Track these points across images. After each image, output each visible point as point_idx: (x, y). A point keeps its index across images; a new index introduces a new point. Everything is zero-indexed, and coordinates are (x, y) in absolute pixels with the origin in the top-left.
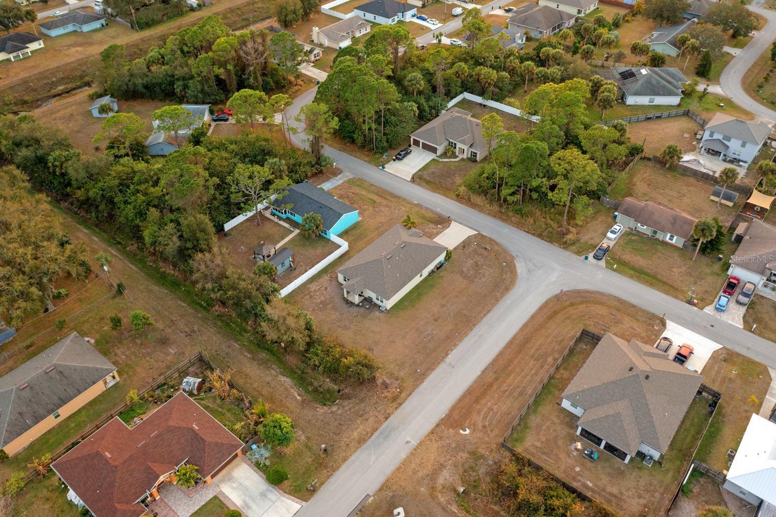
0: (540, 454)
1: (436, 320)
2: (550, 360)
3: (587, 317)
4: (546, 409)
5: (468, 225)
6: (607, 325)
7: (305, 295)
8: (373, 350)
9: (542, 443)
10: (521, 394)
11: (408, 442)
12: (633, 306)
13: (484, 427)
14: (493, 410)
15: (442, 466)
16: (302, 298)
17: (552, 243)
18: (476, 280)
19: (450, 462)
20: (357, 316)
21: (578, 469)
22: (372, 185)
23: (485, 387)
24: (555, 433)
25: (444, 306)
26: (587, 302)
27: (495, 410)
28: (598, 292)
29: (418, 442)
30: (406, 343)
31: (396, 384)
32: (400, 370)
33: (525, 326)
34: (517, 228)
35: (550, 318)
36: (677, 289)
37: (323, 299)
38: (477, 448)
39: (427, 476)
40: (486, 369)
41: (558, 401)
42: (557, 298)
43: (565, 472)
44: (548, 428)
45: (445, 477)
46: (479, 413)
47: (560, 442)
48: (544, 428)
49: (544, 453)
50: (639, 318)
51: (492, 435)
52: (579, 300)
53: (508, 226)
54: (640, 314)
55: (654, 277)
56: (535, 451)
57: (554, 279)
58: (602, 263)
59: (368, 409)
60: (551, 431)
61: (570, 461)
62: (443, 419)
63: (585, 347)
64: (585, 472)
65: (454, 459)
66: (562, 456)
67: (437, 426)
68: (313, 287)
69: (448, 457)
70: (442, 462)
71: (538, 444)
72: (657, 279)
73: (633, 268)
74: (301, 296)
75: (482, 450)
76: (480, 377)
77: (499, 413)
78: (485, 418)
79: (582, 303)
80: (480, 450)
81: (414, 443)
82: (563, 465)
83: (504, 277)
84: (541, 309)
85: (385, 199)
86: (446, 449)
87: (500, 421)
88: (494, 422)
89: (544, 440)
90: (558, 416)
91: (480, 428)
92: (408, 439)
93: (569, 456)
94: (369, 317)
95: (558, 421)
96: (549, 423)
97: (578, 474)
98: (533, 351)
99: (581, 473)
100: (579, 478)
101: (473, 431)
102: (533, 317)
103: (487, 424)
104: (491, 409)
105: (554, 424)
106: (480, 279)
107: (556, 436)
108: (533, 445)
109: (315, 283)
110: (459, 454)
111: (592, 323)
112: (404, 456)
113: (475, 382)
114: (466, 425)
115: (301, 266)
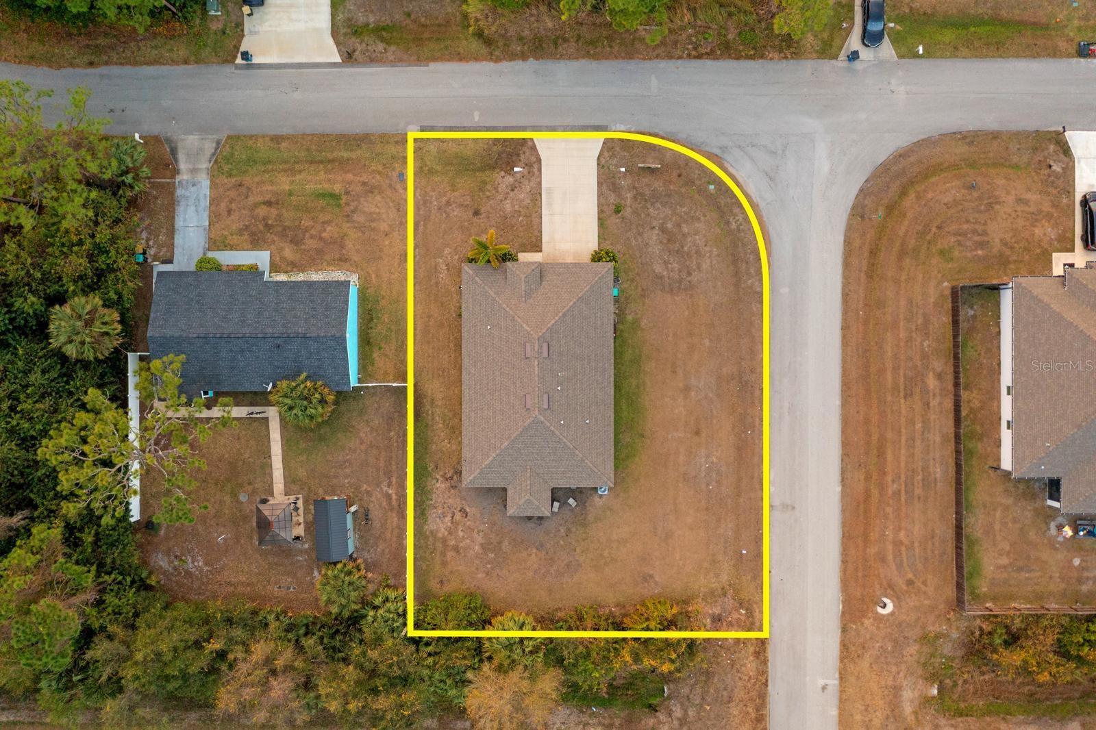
0: (1014, 575)
1: (698, 433)
2: (932, 382)
3: (934, 229)
4: (981, 491)
5: (569, 121)
6: (979, 228)
7: (443, 554)
8: (651, 576)
9: (1008, 553)
10: (926, 484)
11: (824, 688)
12: (995, 136)
13: (910, 583)
14: (901, 543)
15: (897, 689)
16: (444, 564)
17: (762, 57)
18: (695, 277)
19: (902, 674)
20: (568, 530)
21: (1077, 562)
22: (277, 139)
23: (862, 506)
24: (1018, 526)
25: (687, 389)
26: (912, 183)
27: (906, 541)
28: (920, 144)
29: (837, 675)
30: (689, 520)
31: (729, 602)
32: (717, 576)
33: (845, 328)
34: (670, 57)
35: (872, 272)
36: (1046, 27)
37: (479, 539)
38: (923, 628)
39: (887, 718)
40: (843, 472)
41: (990, 463)
42: (858, 212)
43: (1063, 579)
44: (1004, 524)
45: (909, 697)
46: (883, 560)
47: (1032, 535)
48: (997, 527)
49: (1020, 569)
50: (1015, 159)
51: (930, 590)
52: (895, 188)
53: (648, 64)
54: (1013, 147)
55: (996, 20)
56: (1005, 575)
57: (826, 168)
58: (887, 49)
59: (729, 680)
60: (1010, 525)
61: (1060, 556)
62: (843, 613)
63: (971, 312)
64: (1089, 558)
65: (903, 667)
66: (1045, 555)
67: (844, 630)
68: (439, 525)
69: (894, 669)
70: (890, 683)
71: (1004, 561)
72: (1005, 23)
73: (948, 23)
74: (438, 560)
75: (933, 629)
76: (844, 494)
77: (916, 544)
78: (900, 566)
79: (903, 193)
80: (931, 628)
81: (834, 682)
82: (1054, 569)
83: (734, 226)
84: (846, 264)
85: (342, 164)
86: (883, 659)
87: (926, 559)
88: (920, 566)
89: (1007, 548)
90: (1006, 491)
91: (905, 588)
92: (821, 682)
93: (1056, 549)
94: (590, 517)
95: (1010, 501)
96: (998, 514)
97: (1082, 568)
98: (889, 376)
99: (1084, 564)
100: (1086, 574)
101: (897, 599)
102: (846, 296)
103: (910, 576)
104: (897, 544)
105: (1007, 508)
106: (699, 267)
107: (1021, 529)
108: (998, 567)
109: (432, 515)
110: (905, 652)
111: (953, 239)
112: (834, 712)
113: (843, 511)
114: (878, 593)
115: (369, 493)
